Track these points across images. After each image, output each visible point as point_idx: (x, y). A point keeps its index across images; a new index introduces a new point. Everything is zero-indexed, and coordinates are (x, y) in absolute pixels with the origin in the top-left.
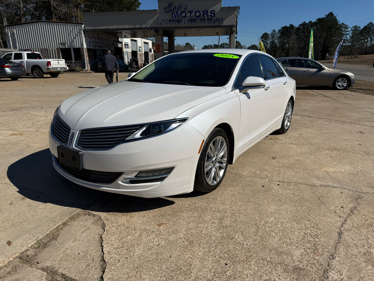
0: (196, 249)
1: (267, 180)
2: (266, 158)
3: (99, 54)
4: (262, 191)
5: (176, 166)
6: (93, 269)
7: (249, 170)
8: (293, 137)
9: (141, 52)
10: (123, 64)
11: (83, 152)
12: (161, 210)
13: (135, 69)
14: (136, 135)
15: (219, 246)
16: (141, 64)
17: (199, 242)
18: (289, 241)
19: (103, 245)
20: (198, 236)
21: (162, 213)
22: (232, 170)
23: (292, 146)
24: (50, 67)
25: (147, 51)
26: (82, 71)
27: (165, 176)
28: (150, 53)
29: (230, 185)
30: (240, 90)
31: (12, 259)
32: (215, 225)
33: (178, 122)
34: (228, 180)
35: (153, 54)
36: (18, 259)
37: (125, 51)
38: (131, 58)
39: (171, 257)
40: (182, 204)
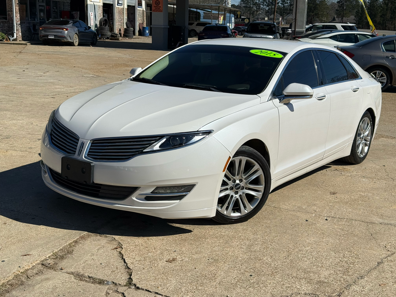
0: (221, 264)
1: (314, 215)
2: (320, 192)
3: (40, 8)
4: (304, 224)
5: (197, 183)
6: (120, 273)
7: (293, 204)
8: (371, 168)
9: (122, 7)
10: (86, 31)
11: (94, 163)
12: (181, 236)
13: (108, 38)
14: (155, 147)
15: (245, 264)
16: (120, 30)
17: (224, 260)
18: (320, 265)
19: (124, 258)
20: (223, 256)
21: (183, 238)
22: (271, 203)
23: (364, 180)
25: (134, 5)
26: (7, 40)
27: (184, 194)
28: (138, 9)
29: (265, 217)
30: (280, 100)
31: (35, 265)
32: (243, 250)
33: (201, 134)
34: (263, 213)
35: (144, 10)
36: (40, 266)
37: (90, 5)
38: (102, 17)
39: (195, 269)
40: (206, 232)
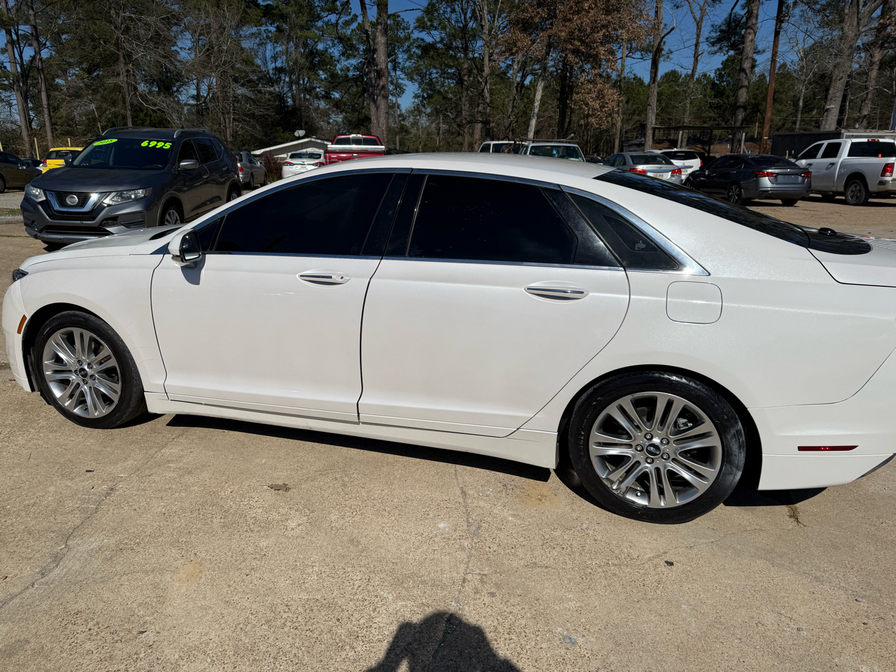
24: (888, 179)
